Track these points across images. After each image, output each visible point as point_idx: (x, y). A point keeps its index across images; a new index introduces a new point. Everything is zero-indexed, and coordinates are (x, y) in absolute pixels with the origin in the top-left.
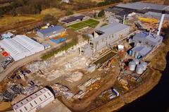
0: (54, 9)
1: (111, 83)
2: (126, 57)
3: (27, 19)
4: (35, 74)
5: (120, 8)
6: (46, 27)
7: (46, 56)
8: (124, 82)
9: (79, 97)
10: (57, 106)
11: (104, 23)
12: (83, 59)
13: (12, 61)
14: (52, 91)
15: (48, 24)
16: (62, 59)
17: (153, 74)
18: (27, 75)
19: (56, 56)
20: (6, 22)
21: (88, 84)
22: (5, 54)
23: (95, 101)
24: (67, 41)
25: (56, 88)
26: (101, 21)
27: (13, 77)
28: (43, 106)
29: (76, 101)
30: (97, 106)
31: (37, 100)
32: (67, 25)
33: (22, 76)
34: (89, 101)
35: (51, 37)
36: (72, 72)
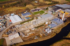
0: (31, 5)
1: (37, 34)
2: (47, 27)
3: (21, 8)
4: (17, 28)
5: (56, 6)
6: (26, 12)
7: (22, 23)
8: (41, 35)
9: (26, 37)
10: (19, 38)
11: (46, 13)
12: (32, 26)
13: (12, 23)
14: (19, 34)
15: (26, 11)
16: (26, 25)
17: (53, 34)
18: (15, 28)
19: (24, 23)
20: (13, 9)
21: (30, 33)
22: (11, 21)
23: (30, 39)
24: (30, 19)
25: (21, 33)
26: (46, 12)
27: (11, 28)
28: (16, 37)
29: (25, 38)
30: (30, 40)
31: (14, 35)
32: (33, 12)
33: (13, 28)
34: (28, 38)
35: (26, 16)
36: (27, 29)
